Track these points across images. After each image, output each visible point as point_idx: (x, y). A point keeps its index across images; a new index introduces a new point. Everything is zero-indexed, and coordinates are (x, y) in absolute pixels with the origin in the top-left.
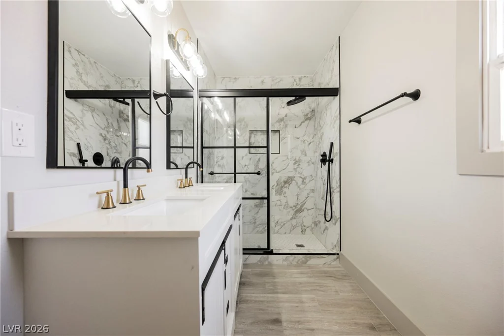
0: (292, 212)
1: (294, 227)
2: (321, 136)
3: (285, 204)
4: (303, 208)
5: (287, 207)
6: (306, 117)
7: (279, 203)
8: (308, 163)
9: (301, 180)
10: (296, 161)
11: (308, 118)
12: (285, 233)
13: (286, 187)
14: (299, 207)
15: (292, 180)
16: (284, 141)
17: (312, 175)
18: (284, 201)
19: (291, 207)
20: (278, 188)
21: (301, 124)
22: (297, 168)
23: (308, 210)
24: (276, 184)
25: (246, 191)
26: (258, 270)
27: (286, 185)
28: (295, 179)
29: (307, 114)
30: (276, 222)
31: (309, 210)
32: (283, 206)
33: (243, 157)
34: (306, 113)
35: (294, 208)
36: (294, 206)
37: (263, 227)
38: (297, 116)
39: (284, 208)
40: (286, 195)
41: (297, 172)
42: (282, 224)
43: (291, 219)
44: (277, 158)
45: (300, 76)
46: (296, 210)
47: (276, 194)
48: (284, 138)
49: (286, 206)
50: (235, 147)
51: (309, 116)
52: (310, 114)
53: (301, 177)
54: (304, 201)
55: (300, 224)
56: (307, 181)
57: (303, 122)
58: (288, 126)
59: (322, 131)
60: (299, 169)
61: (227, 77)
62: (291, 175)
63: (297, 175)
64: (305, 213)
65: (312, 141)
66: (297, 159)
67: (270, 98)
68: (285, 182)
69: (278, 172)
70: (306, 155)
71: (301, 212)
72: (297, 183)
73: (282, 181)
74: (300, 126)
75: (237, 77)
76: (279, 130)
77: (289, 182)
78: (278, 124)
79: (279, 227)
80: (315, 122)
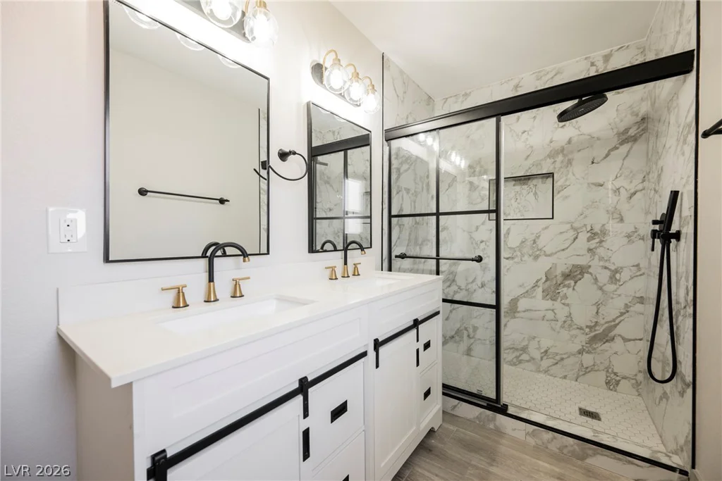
0: (584, 338)
1: (587, 370)
2: (659, 176)
3: (564, 319)
4: (612, 334)
5: (570, 326)
6: (624, 137)
7: (550, 315)
8: (629, 236)
9: (608, 273)
10: (595, 234)
11: (627, 138)
12: (565, 377)
13: (568, 286)
14: (600, 330)
15: (582, 273)
16: (564, 193)
17: (638, 265)
18: (562, 313)
19: (581, 329)
20: (550, 287)
21: (607, 155)
22: (596, 248)
23: (625, 340)
24: (544, 279)
25: (482, 287)
26: (470, 434)
27: (567, 282)
28: (590, 270)
29: (627, 130)
30: (542, 351)
31: (630, 340)
32: (560, 324)
33: (477, 228)
34: (622, 129)
35: (587, 330)
36: (587, 327)
37: (514, 355)
38: (598, 139)
39: (562, 327)
40: (567, 302)
41: (597, 257)
42: (558, 358)
43: (580, 352)
44: (546, 228)
45: (607, 51)
46: (592, 334)
47: (544, 298)
48: (564, 187)
49: (568, 322)
50: (438, 214)
51: (632, 132)
52: (635, 128)
53: (606, 268)
54: (614, 320)
55: (602, 367)
56: (625, 276)
57: (616, 148)
58: (574, 163)
59: (660, 163)
60: (601, 251)
61: (451, 97)
62: (582, 261)
63: (596, 264)
64: (618, 345)
65: (640, 187)
66: (597, 229)
67: (503, 118)
68: (567, 276)
69: (549, 256)
70: (622, 220)
71: (607, 341)
72: (596, 279)
73: (559, 272)
74: (605, 158)
75: (468, 92)
76: (553, 174)
77: (575, 277)
78: (549, 161)
79: (551, 362)
80: (648, 144)
